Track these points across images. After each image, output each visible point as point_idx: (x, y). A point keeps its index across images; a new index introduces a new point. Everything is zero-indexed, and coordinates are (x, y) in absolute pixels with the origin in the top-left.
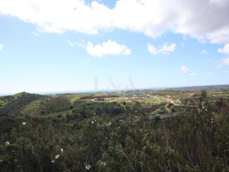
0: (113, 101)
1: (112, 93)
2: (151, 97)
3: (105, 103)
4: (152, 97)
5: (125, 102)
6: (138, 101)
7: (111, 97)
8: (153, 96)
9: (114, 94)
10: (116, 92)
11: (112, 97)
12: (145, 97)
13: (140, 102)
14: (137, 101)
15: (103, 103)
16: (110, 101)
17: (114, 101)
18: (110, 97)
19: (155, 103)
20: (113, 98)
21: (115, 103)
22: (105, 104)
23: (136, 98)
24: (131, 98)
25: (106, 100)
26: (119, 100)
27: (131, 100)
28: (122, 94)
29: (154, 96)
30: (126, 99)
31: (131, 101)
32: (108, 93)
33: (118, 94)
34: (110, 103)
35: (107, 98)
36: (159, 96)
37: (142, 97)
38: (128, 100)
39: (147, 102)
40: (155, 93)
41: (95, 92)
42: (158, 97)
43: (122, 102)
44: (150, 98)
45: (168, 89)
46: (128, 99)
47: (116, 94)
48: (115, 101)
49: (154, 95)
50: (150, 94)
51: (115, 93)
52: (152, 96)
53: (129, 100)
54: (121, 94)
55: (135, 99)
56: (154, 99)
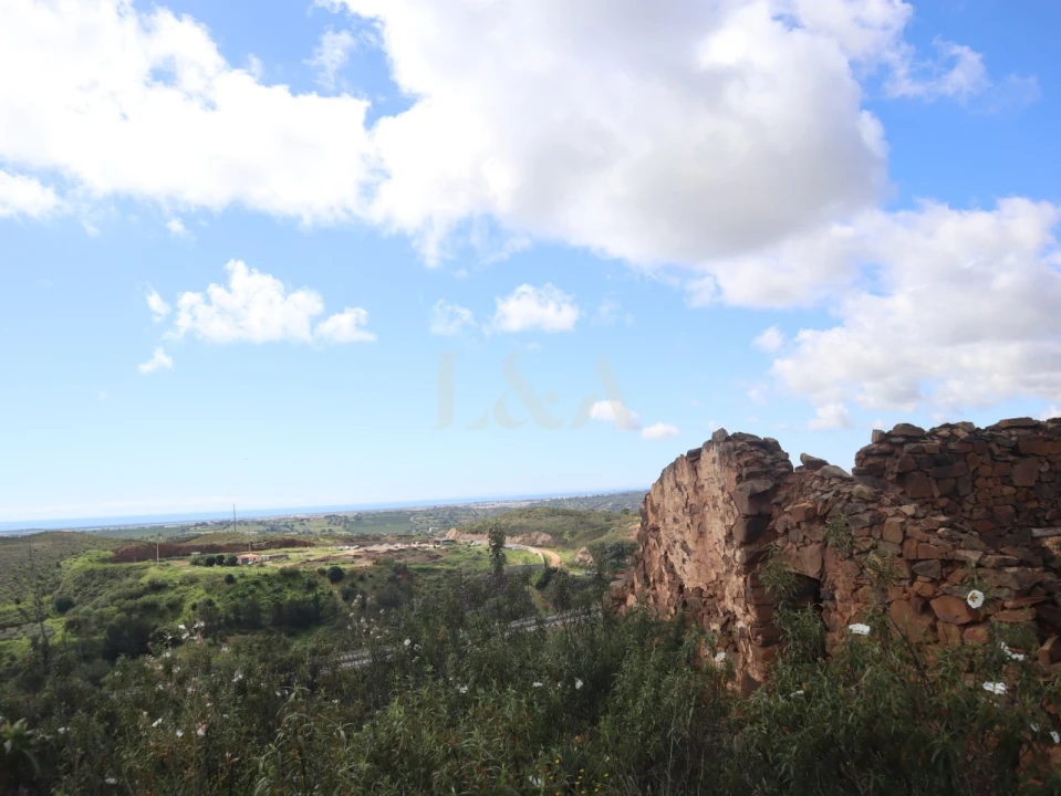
0: (280, 566)
1: (283, 529)
2: (462, 541)
3: (242, 576)
4: (468, 541)
5: (342, 567)
6: (401, 561)
7: (271, 544)
8: (474, 536)
9: (292, 530)
10: (302, 520)
11: (276, 548)
12: (438, 542)
13: (414, 567)
14: (400, 565)
15: (230, 579)
16: (269, 564)
17: (288, 565)
18: (270, 548)
19: (481, 572)
20: (281, 551)
21: (289, 576)
22: (243, 580)
23: (392, 547)
24: (370, 549)
25: (245, 561)
26: (311, 559)
27: (369, 558)
28: (330, 530)
29: (479, 536)
30: (348, 552)
31: (369, 564)
32: (262, 528)
33: (312, 530)
34: (266, 575)
35: (253, 549)
37: (423, 545)
38: (358, 561)
39: (446, 567)
40: (480, 524)
41: (197, 525)
43: (327, 568)
44: (460, 549)
45: (543, 502)
46: (355, 557)
47: (301, 531)
48: (291, 568)
49: (476, 532)
50: (461, 529)
51: (298, 527)
52: (467, 536)
53: (359, 557)
54: (327, 529)
55: (390, 551)
56: (479, 553)
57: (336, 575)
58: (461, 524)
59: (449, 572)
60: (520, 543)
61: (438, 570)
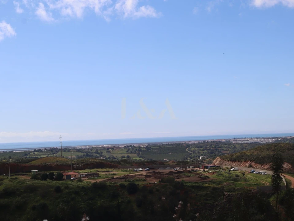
0: (93, 181)
1: (95, 155)
2: (224, 167)
3: (67, 187)
4: (229, 167)
5: (137, 183)
6: (180, 180)
7: (86, 166)
8: (233, 163)
9: (101, 156)
10: (108, 149)
11: (90, 168)
12: (207, 167)
13: (189, 184)
14: (178, 182)
15: (58, 190)
16: (86, 180)
17: (99, 180)
18: (84, 169)
19: (238, 190)
20: (94, 171)
21: (99, 188)
22: (67, 191)
23: (173, 170)
24: (157, 171)
25: (69, 177)
26: (115, 177)
27: (156, 178)
28: (128, 157)
29: (237, 163)
30: (141, 173)
31: (156, 181)
32: (80, 154)
33: (115, 156)
34: (83, 187)
35: (74, 169)
36: (253, 164)
37: (196, 169)
38: (148, 179)
39: (212, 185)
40: (238, 154)
41: (35, 151)
42: (250, 166)
43: (126, 183)
44: (223, 173)
45: (285, 139)
46: (146, 176)
47: (107, 156)
48: (101, 183)
49: (234, 161)
50: (224, 158)
51: (105, 153)
52: (228, 163)
53: (149, 176)
54: (126, 155)
55: (171, 173)
56: (237, 176)
57: (133, 188)
58: (223, 154)
59: (214, 189)
60: (267, 169)
61: (207, 188)
